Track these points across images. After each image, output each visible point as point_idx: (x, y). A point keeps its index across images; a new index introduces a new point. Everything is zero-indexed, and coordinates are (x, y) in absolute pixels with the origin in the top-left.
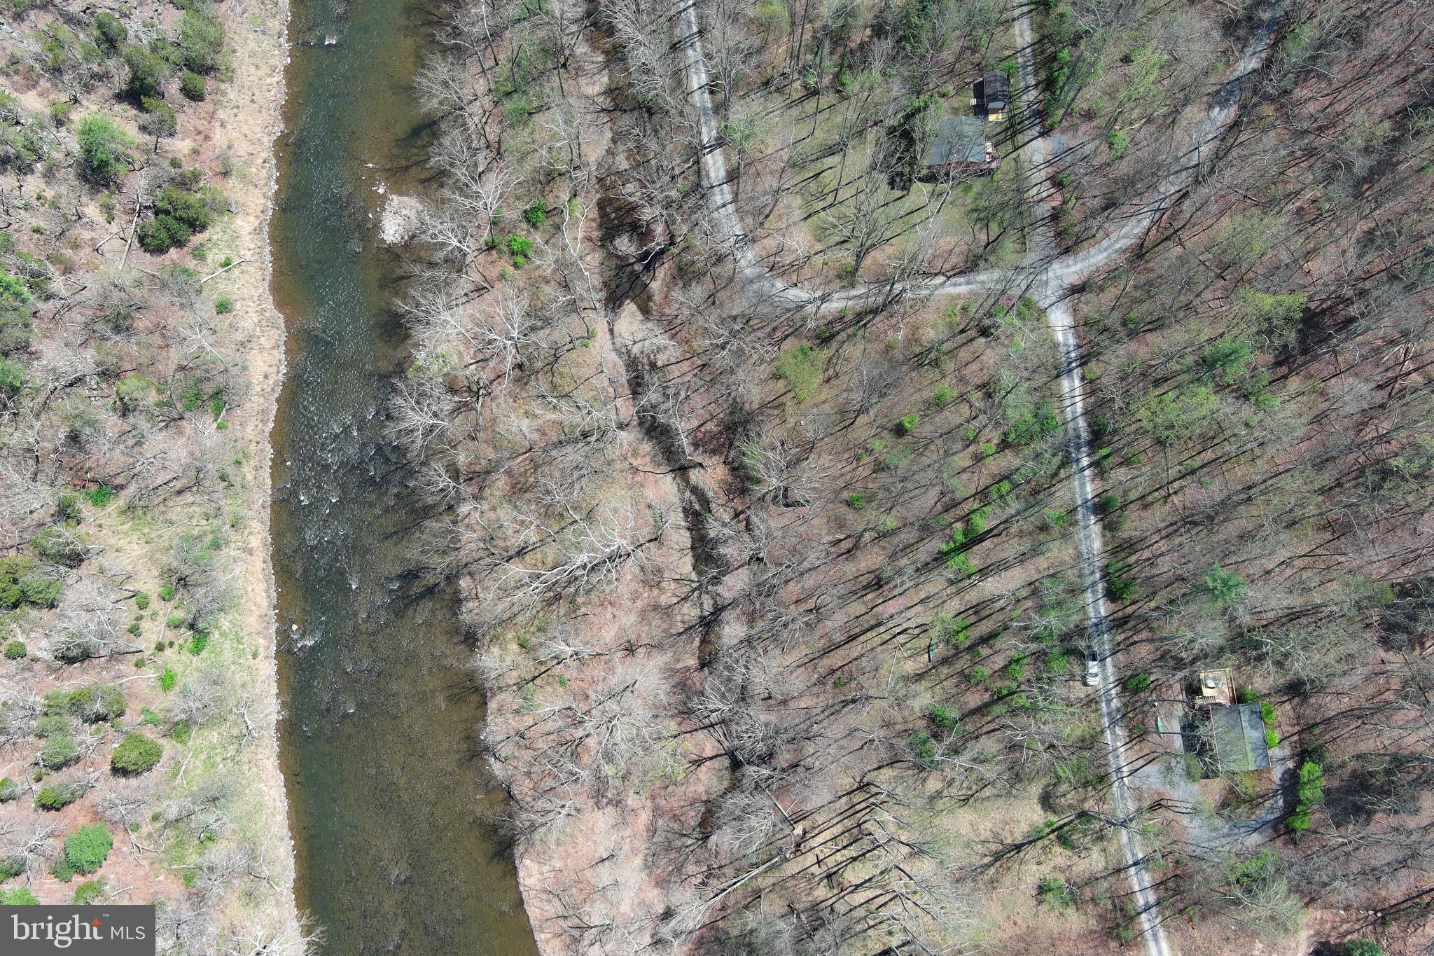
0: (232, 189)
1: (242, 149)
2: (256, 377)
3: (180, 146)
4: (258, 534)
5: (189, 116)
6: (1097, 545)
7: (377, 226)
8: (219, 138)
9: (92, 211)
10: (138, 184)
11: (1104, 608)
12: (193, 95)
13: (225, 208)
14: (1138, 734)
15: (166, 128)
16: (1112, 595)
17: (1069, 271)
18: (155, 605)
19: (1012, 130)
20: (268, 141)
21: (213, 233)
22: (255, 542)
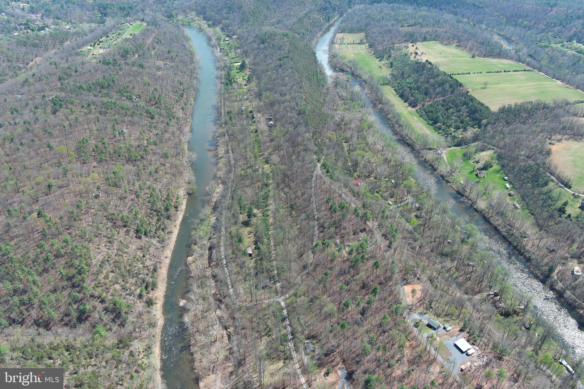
0: (157, 301)
1: (159, 296)
2: (159, 324)
3: (150, 295)
4: (158, 344)
5: (152, 292)
6: (290, 329)
7: (179, 304)
8: (155, 295)
9: (138, 302)
10: (145, 299)
11: (291, 337)
12: (153, 290)
13: (156, 303)
14: (297, 352)
15: (148, 293)
16: (292, 335)
17: (283, 297)
18: (141, 353)
19: (275, 283)
20: (163, 295)
21: (154, 306)
22: (158, 345)
